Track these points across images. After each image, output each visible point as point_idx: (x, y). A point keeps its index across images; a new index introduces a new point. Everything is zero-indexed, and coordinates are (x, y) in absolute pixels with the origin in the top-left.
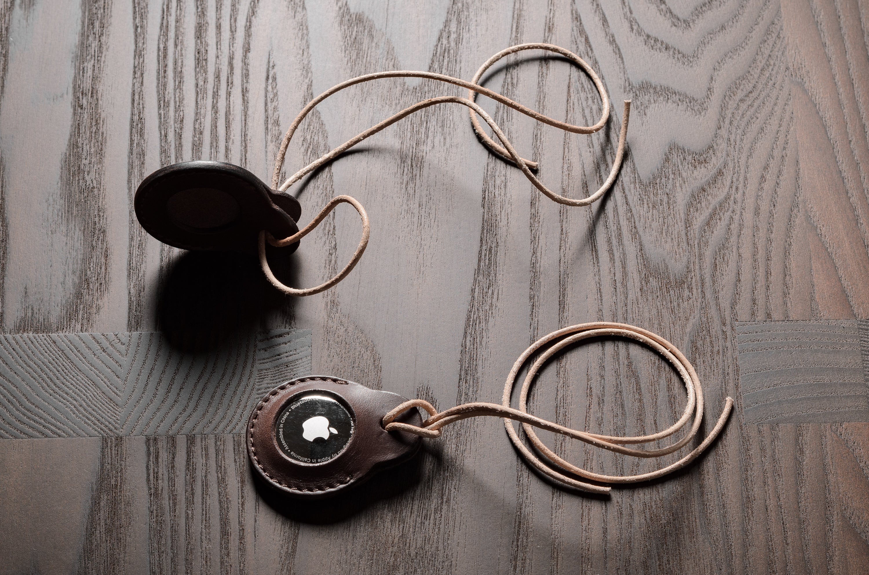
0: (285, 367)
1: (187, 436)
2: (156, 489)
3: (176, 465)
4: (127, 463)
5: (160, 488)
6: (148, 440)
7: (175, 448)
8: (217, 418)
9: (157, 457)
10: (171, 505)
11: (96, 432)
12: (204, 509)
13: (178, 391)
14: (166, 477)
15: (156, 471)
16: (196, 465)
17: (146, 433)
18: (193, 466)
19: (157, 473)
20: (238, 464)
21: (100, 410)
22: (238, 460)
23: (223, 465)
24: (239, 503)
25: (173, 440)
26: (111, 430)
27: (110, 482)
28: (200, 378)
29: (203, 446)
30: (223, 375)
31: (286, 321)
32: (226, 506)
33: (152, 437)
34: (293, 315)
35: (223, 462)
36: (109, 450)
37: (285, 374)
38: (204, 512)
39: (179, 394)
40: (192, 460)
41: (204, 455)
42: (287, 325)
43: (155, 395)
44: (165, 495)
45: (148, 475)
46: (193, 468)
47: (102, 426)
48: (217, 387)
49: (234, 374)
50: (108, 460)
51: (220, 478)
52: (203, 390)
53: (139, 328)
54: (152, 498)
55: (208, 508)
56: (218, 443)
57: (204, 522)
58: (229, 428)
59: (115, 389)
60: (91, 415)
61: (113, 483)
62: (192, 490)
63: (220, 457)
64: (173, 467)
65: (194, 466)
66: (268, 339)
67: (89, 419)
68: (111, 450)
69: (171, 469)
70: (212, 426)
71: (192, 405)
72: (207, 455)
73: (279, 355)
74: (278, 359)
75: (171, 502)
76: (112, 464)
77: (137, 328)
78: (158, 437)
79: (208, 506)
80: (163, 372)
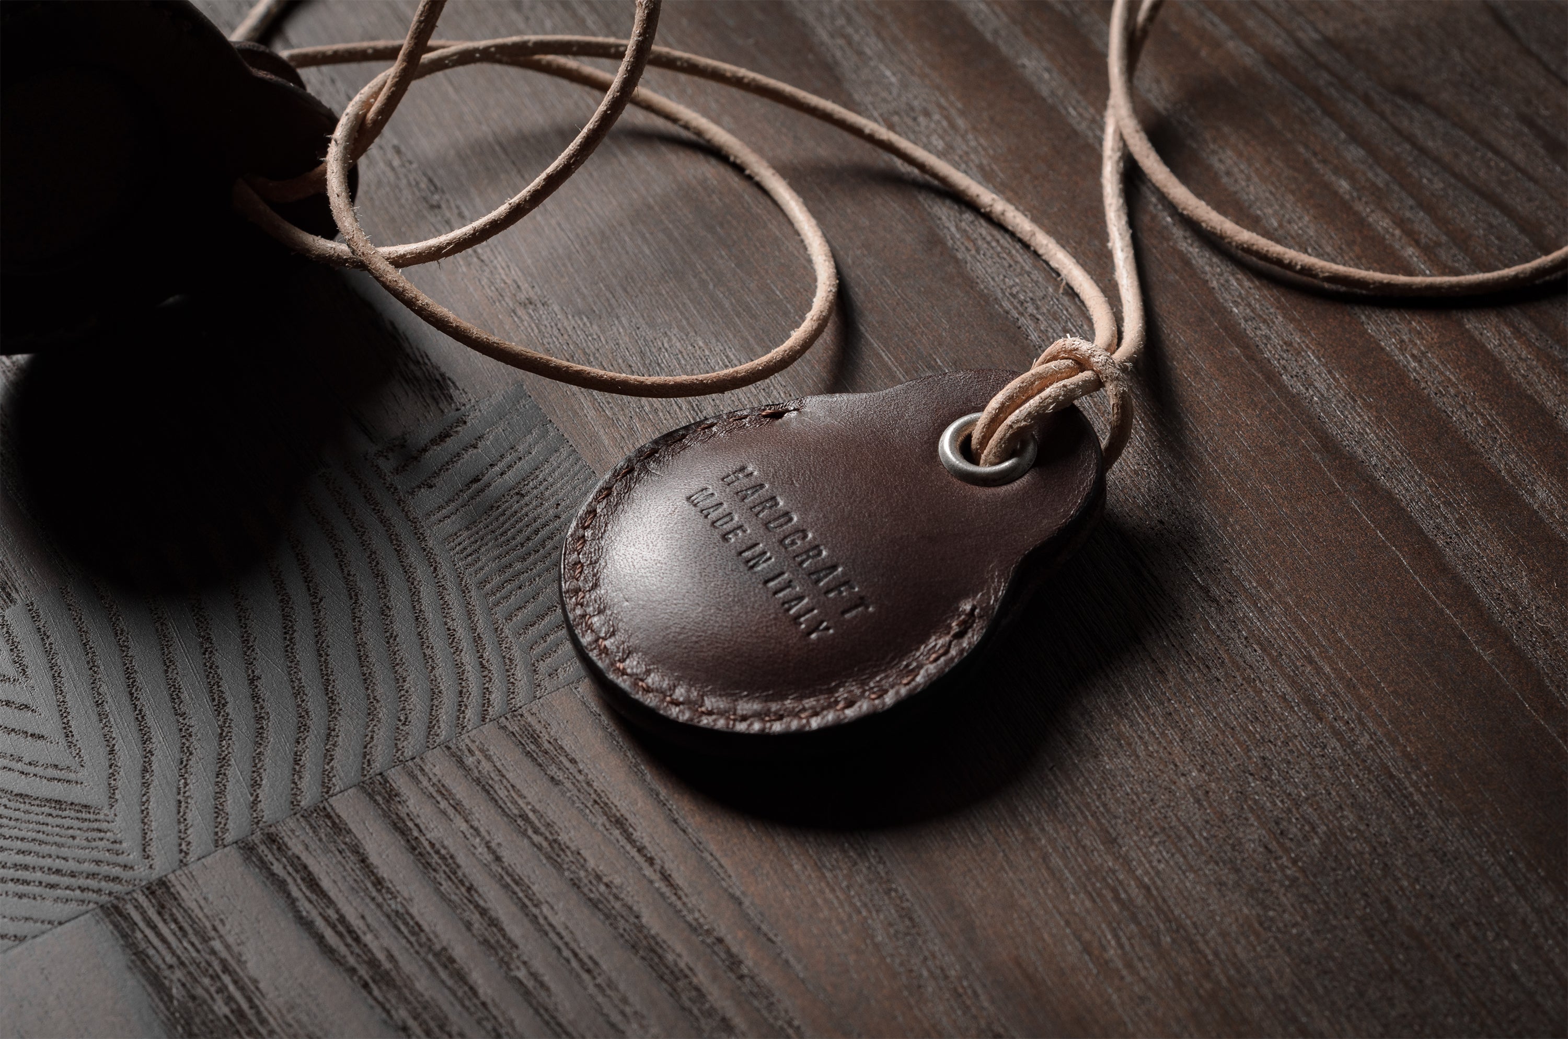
0: (515, 498)
1: (361, 786)
2: (373, 963)
3: (384, 872)
4: (231, 940)
5: (381, 956)
6: (247, 849)
7: (349, 831)
8: (417, 703)
9: (312, 883)
10: (450, 982)
11: (73, 905)
12: (560, 943)
13: (246, 691)
14: (375, 917)
15: (334, 916)
16: (445, 847)
17: (229, 837)
18: (437, 852)
19: (342, 919)
20: (568, 784)
21: (41, 842)
22: (560, 776)
23: (527, 809)
24: (651, 882)
25: (328, 816)
26: (116, 879)
27: (213, 1011)
28: (288, 631)
29: (431, 789)
30: (353, 595)
31: (433, 397)
32: (618, 905)
33: (257, 837)
34: (442, 375)
35: (520, 802)
36: (148, 932)
37: (531, 515)
38: (566, 953)
39: (255, 697)
40: (422, 839)
41: (450, 811)
42: (443, 405)
43: (185, 733)
44: (409, 965)
45: (320, 940)
46: (443, 858)
47: (82, 882)
48: (357, 632)
49: (379, 577)
50: (160, 956)
51: (545, 844)
52: (321, 653)
53: (14, 595)
54: (376, 992)
55: (567, 938)
56: (470, 761)
57: (586, 976)
58: (471, 713)
59: (51, 772)
60: (26, 867)
61: (221, 1008)
62: (483, 912)
63: (503, 793)
64: (379, 883)
65: (443, 852)
66: (415, 458)
67: (26, 882)
68: (154, 928)
69: (379, 891)
70: (417, 728)
71: (315, 703)
72: (457, 806)
73: (476, 480)
74: (482, 490)
75: (443, 974)
76: (182, 963)
77: (9, 595)
78: (273, 829)
79: (564, 933)
80: (168, 664)
